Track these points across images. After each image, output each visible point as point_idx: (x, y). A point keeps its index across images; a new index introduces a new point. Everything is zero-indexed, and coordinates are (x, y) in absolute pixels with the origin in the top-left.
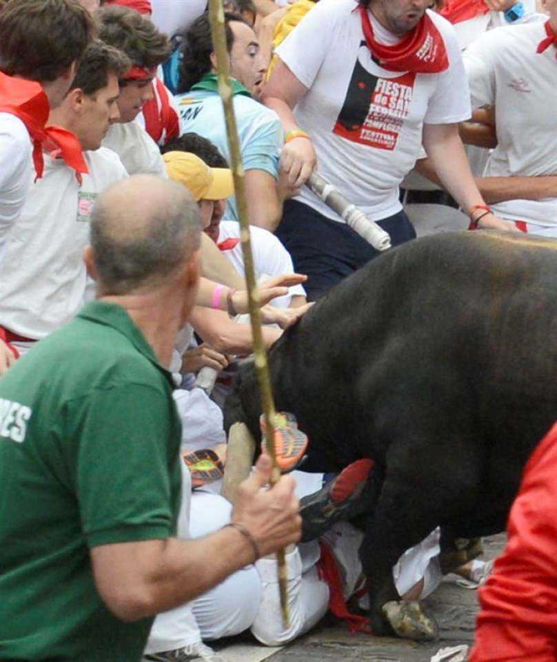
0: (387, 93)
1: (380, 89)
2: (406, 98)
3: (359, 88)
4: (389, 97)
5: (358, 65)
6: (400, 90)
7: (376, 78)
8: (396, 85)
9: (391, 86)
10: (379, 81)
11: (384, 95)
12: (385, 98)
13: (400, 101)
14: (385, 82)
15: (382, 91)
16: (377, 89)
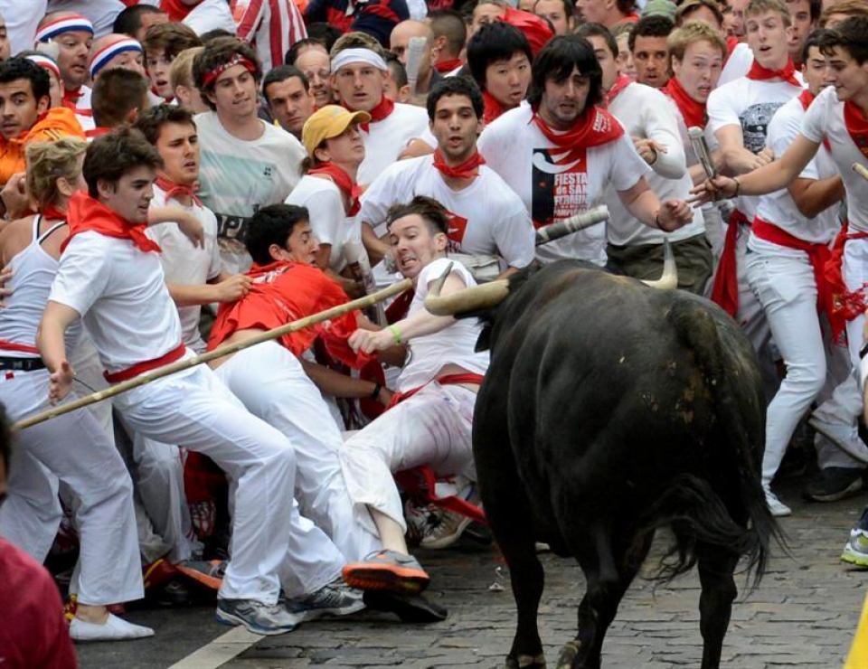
0: (565, 183)
1: (559, 182)
2: (583, 182)
3: (541, 187)
4: (567, 186)
5: (535, 169)
6: (575, 178)
7: (553, 175)
8: (571, 175)
9: (567, 176)
10: (556, 176)
11: (563, 185)
12: (565, 188)
13: (578, 186)
14: (561, 175)
15: (561, 183)
16: (556, 184)
